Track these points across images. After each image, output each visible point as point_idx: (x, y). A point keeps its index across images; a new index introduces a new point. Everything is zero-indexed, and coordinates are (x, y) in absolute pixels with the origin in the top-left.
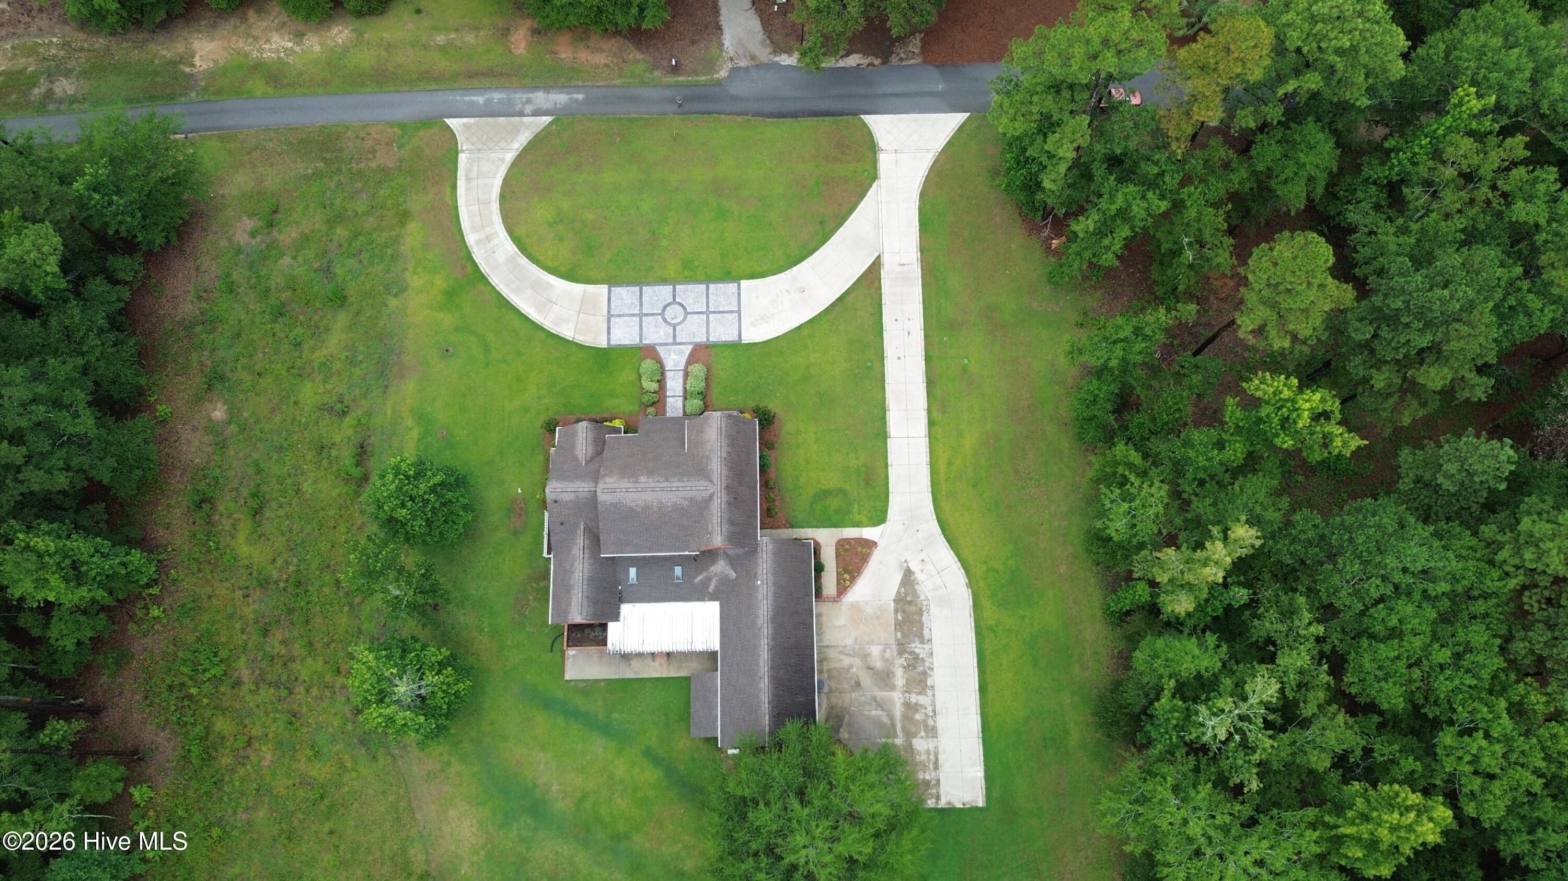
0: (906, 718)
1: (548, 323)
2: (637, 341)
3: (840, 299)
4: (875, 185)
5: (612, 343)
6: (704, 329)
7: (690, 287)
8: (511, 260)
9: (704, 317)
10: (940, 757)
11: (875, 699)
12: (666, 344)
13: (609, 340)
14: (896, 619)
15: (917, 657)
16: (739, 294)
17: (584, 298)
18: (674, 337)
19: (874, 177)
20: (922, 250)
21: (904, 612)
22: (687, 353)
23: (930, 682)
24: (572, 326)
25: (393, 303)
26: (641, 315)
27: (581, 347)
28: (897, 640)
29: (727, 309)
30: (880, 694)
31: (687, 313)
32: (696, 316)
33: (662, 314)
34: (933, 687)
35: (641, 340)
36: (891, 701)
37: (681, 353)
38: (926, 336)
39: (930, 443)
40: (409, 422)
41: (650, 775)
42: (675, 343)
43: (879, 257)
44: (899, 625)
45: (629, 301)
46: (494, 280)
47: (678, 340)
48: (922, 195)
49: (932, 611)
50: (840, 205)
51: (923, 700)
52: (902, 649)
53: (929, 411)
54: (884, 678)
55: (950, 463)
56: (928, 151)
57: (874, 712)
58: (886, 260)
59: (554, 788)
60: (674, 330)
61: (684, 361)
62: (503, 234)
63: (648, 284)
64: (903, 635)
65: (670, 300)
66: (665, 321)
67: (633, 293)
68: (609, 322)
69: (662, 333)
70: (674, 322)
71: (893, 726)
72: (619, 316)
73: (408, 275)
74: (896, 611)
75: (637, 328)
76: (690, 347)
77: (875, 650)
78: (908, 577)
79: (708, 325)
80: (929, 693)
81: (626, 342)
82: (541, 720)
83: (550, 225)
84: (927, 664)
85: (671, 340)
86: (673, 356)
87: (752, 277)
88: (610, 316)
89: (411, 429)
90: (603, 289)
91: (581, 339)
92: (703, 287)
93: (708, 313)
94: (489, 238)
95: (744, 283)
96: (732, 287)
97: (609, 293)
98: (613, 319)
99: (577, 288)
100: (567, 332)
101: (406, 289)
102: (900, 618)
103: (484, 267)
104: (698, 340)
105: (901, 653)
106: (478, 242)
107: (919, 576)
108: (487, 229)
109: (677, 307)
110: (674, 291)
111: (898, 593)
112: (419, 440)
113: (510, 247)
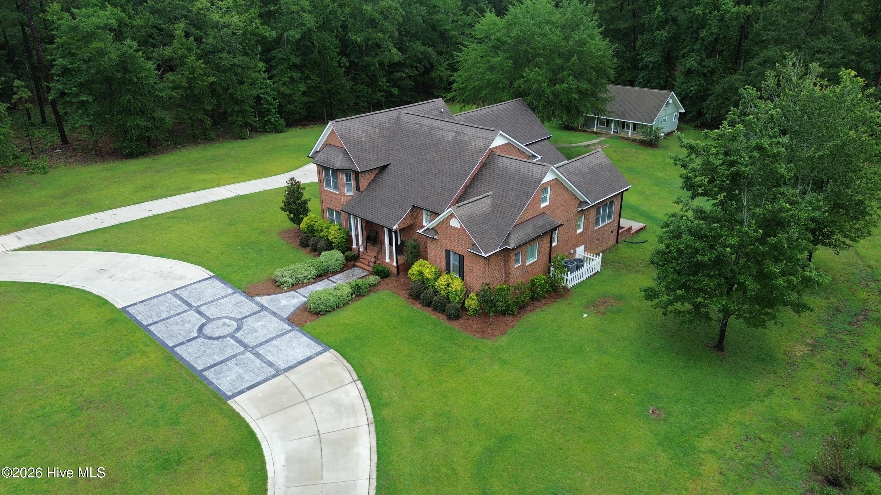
1: (362, 418)
2: (293, 334)
3: (98, 250)
5: (318, 349)
6: (222, 301)
7: (162, 336)
9: (203, 308)
12: (274, 314)
13: (318, 354)
16: (142, 301)
17: (275, 410)
18: (256, 313)
22: (268, 297)
26: (250, 349)
29: (175, 300)
31: (210, 320)
32: (208, 313)
33: (231, 335)
35: (289, 332)
37: (274, 301)
39: (225, 185)
42: (265, 309)
45: (237, 369)
47: (257, 309)
53: (195, 191)
60: (245, 317)
61: (282, 295)
63: (191, 368)
65: (202, 340)
66: (239, 329)
67: (219, 373)
68: (290, 368)
69: (260, 324)
70: (232, 323)
72: (271, 365)
75: (274, 342)
79: (212, 301)
81: (305, 339)
85: (264, 313)
86: (284, 303)
88: (279, 373)
90: (240, 403)
91: (346, 375)
92: (153, 327)
93: (195, 308)
95: (121, 305)
96: (136, 310)
97: (241, 392)
98: (283, 367)
99: (263, 428)
100: (352, 392)
104: (242, 298)
109: (208, 331)
110: (180, 344)
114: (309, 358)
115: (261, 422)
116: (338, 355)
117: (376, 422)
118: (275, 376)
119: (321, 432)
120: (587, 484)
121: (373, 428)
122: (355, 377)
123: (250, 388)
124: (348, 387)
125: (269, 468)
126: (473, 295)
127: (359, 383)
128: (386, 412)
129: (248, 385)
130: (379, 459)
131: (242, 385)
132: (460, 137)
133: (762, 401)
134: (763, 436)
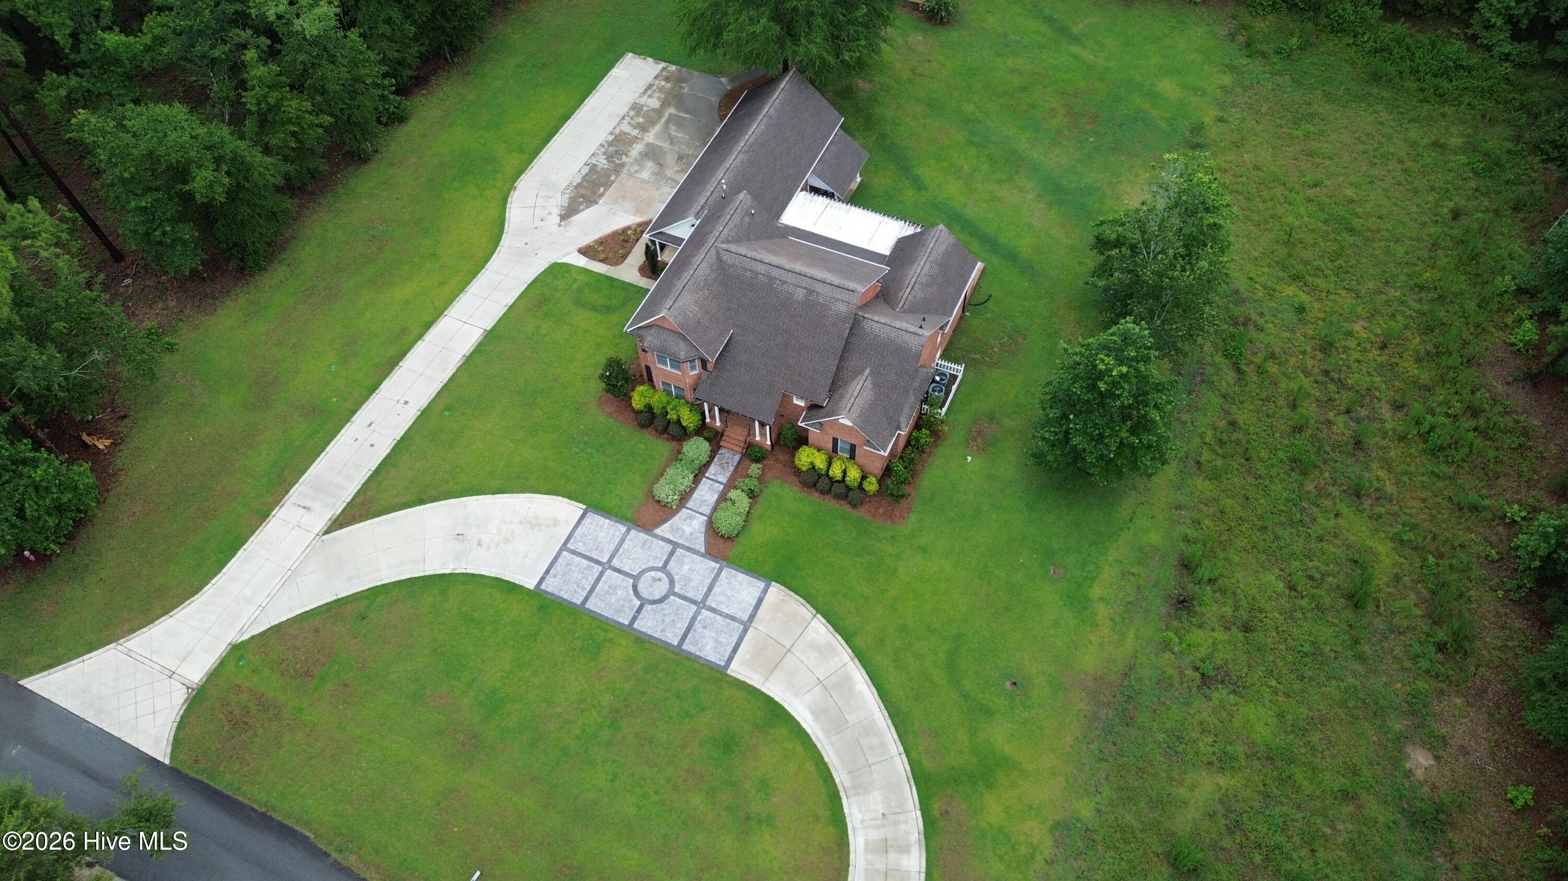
0: (653, 123)
1: (843, 655)
2: (726, 572)
3: (421, 502)
4: (246, 637)
5: (761, 585)
6: (625, 546)
7: (608, 613)
8: (861, 788)
9: (615, 563)
10: (642, 90)
11: (672, 143)
12: (689, 549)
13: (765, 591)
14: (606, 190)
15: (609, 158)
16: (547, 572)
17: (772, 668)
18: (672, 554)
19: (237, 650)
20: (264, 516)
21: (594, 193)
22: (666, 526)
23: (611, 138)
24: (810, 635)
25: (1085, 810)
26: (701, 604)
27: (810, 599)
28: (618, 176)
29: (577, 559)
30: (666, 145)
31: (636, 578)
32: (626, 568)
33: (671, 592)
34: (611, 134)
35: (720, 570)
36: (657, 136)
37: (675, 530)
38: (353, 412)
39: (446, 308)
40: (1102, 611)
41: (927, 172)
42: (676, 545)
43: (327, 532)
44: (607, 185)
45: (707, 633)
46: (901, 765)
47: (669, 547)
48: (196, 589)
49: (567, 183)
50: (317, 631)
51: (626, 128)
52: (618, 169)
53: (420, 337)
54: (652, 153)
55: (441, 284)
56: (129, 653)
57: (680, 135)
58: (322, 522)
59: (1031, 196)
60: (666, 563)
61: (676, 518)
62: (858, 842)
63: (667, 645)
64: (609, 176)
65: (648, 607)
66: (672, 582)
67: (695, 643)
68: (752, 617)
69: (686, 568)
70: (660, 575)
71: (669, 121)
72: (733, 618)
73: (1047, 848)
74: (602, 195)
75: (716, 589)
76: (658, 531)
77: (645, 175)
78: (568, 213)
79: (617, 550)
80: (617, 131)
81: (741, 576)
82: (1025, 246)
83: (770, 821)
84: (603, 150)
85: (679, 551)
86: (688, 530)
87: (512, 588)
88: (747, 625)
89: (1102, 599)
90: (737, 670)
91: (804, 610)
92: (590, 605)
93: (608, 566)
94: (884, 847)
95: (530, 584)
96: (550, 586)
97: (730, 659)
98: (745, 617)
99: (775, 690)
100: (820, 629)
101: (1057, 826)
102: (602, 190)
103: (910, 796)
104: (642, 536)
105: (623, 165)
106: (905, 849)
107: (556, 211)
108: (881, 866)
109: (645, 593)
110: (634, 619)
111: (587, 207)
112: (1093, 579)
113: (853, 811)
114: (760, 600)
115: (767, 684)
116: (782, 587)
117: (856, 655)
118: (745, 631)
119: (821, 679)
120: (1026, 662)
121: (856, 660)
122: (814, 612)
123: (735, 650)
124: (813, 623)
125: (804, 725)
126: (873, 479)
127: (819, 616)
128: (859, 642)
129: (730, 649)
130: (878, 691)
131: (726, 651)
132: (813, 297)
133: (1129, 529)
134: (1133, 570)
